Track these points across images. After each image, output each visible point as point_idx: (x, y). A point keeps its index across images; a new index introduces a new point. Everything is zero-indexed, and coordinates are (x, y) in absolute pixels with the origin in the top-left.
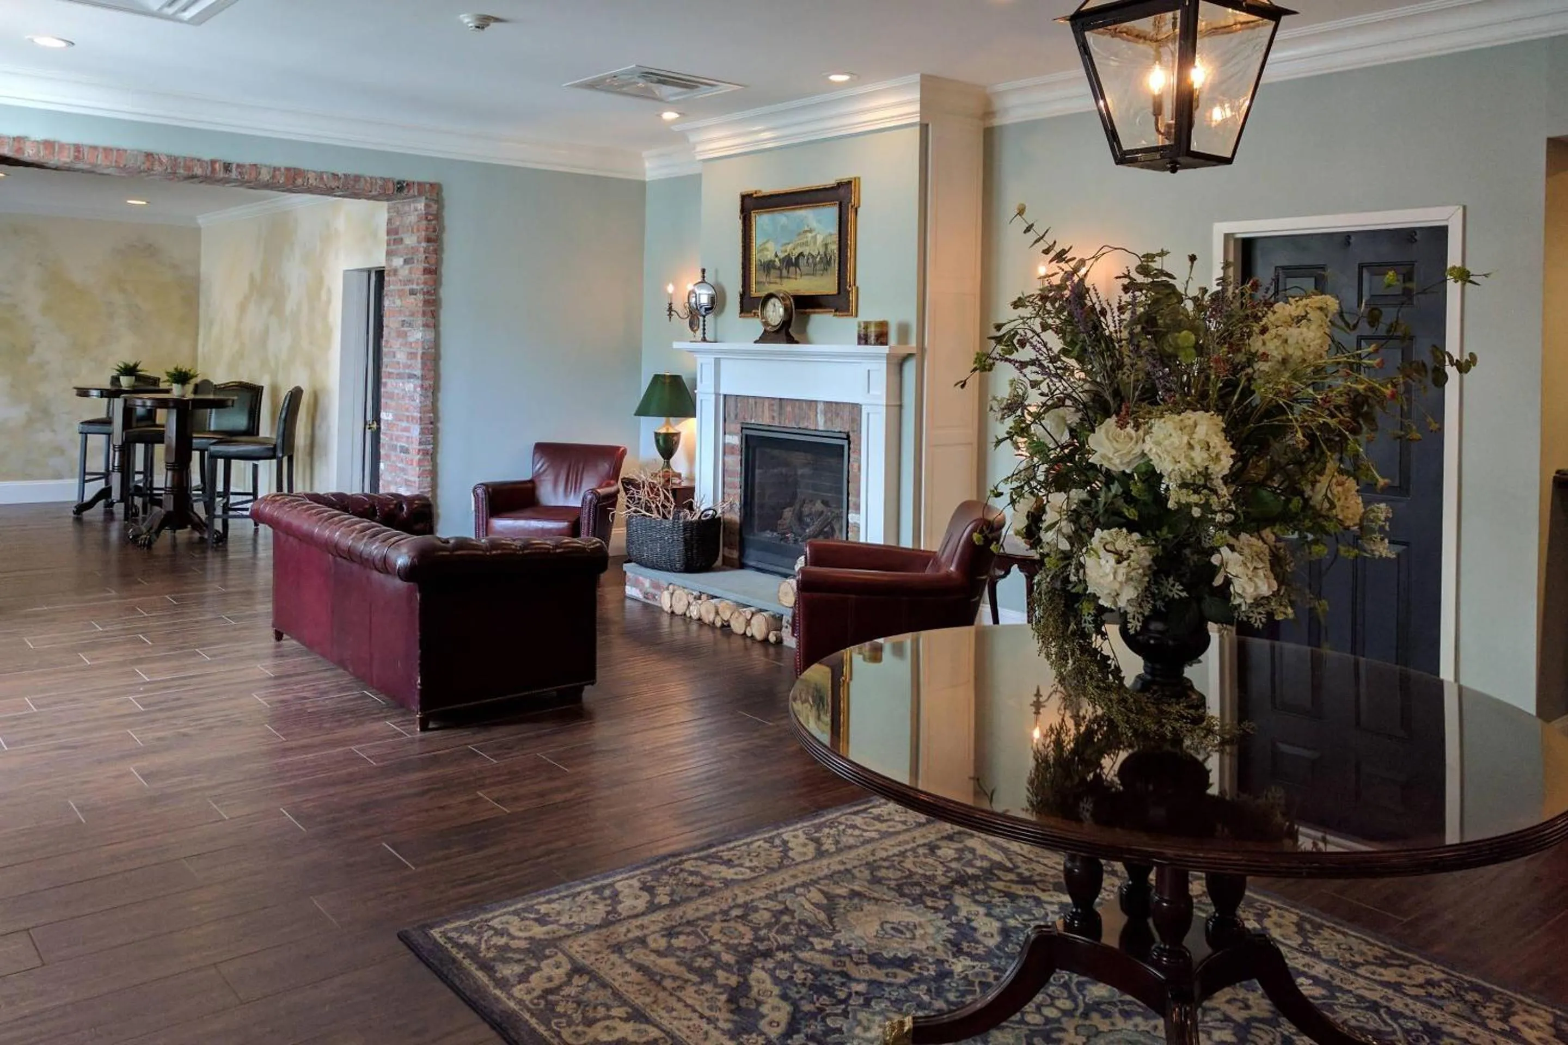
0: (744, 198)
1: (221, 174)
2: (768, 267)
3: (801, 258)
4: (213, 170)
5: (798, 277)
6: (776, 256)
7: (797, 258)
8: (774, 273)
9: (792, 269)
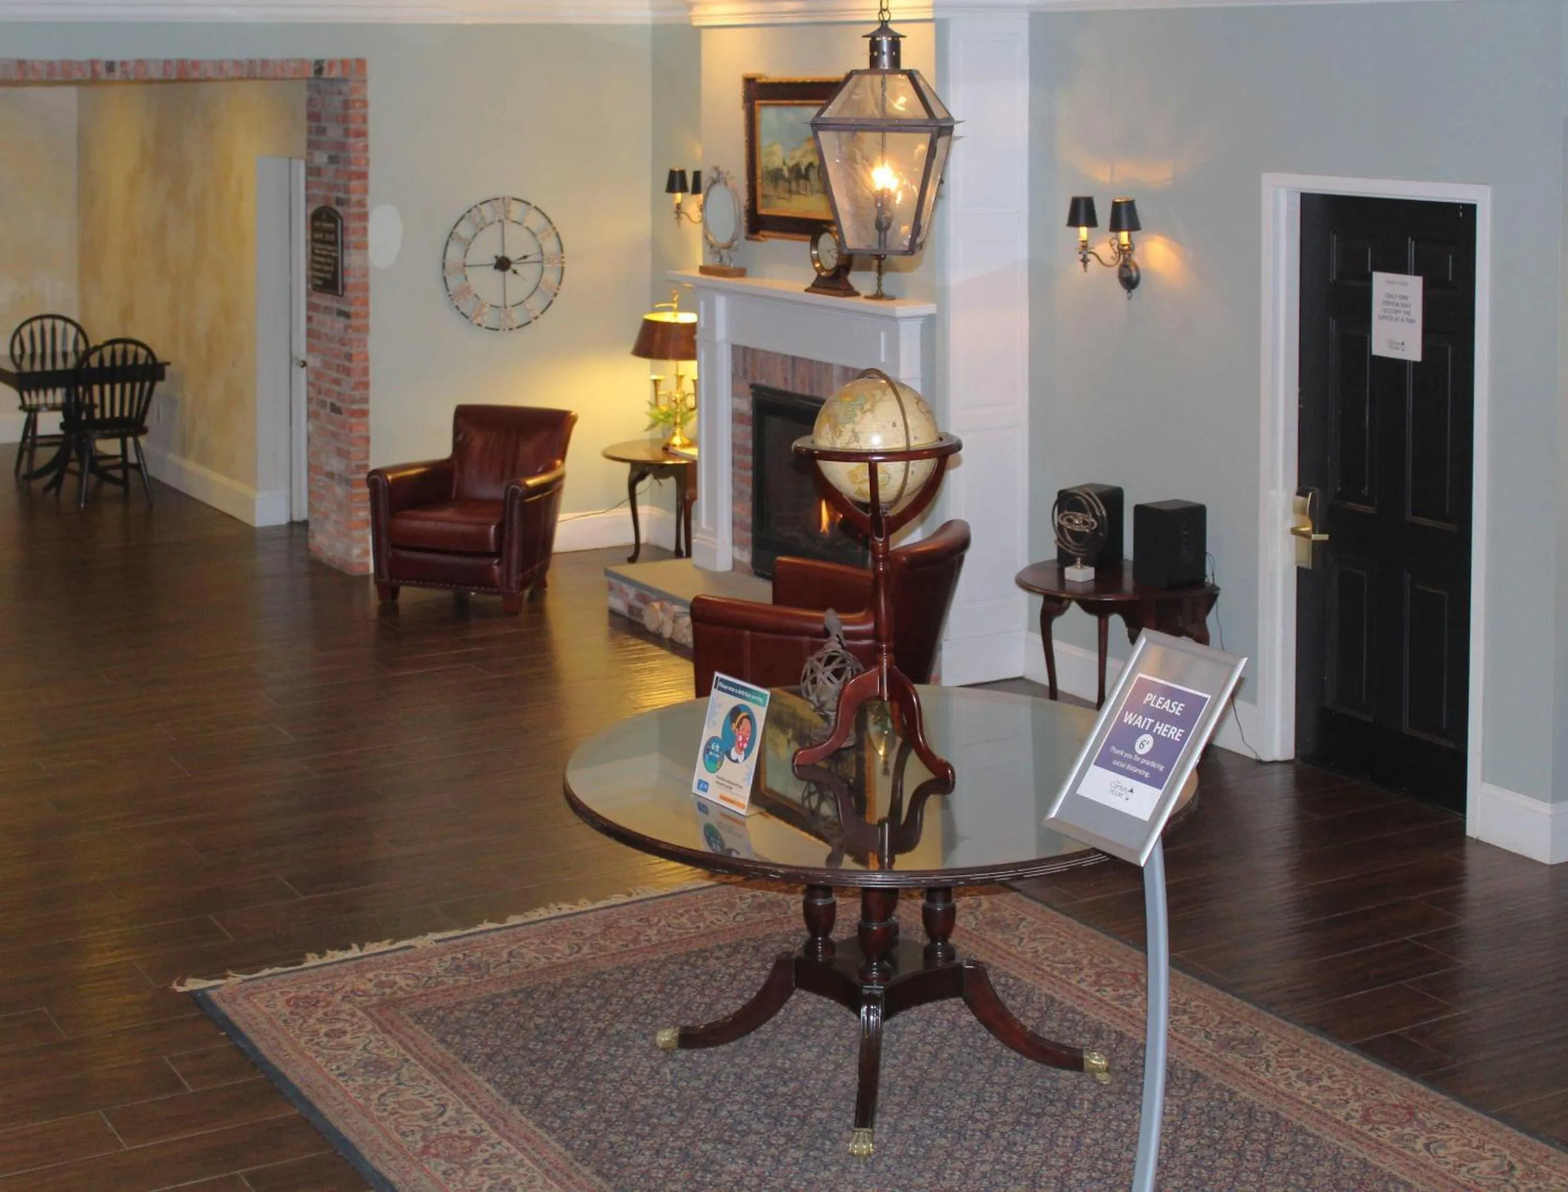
0: (749, 82)
1: (103, 75)
2: (776, 176)
3: (811, 169)
4: (94, 72)
5: (809, 193)
6: (784, 163)
7: (807, 169)
8: (782, 184)
9: (802, 182)
